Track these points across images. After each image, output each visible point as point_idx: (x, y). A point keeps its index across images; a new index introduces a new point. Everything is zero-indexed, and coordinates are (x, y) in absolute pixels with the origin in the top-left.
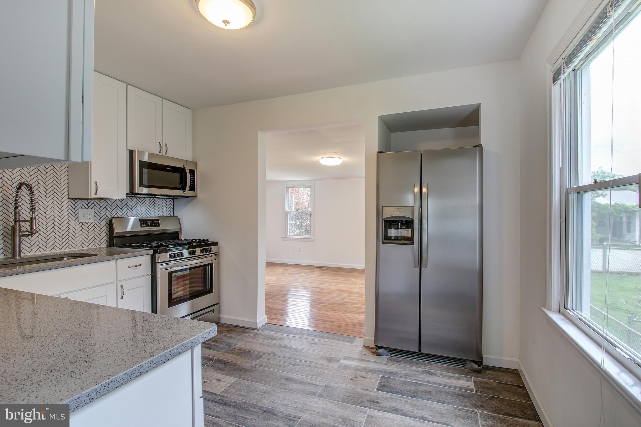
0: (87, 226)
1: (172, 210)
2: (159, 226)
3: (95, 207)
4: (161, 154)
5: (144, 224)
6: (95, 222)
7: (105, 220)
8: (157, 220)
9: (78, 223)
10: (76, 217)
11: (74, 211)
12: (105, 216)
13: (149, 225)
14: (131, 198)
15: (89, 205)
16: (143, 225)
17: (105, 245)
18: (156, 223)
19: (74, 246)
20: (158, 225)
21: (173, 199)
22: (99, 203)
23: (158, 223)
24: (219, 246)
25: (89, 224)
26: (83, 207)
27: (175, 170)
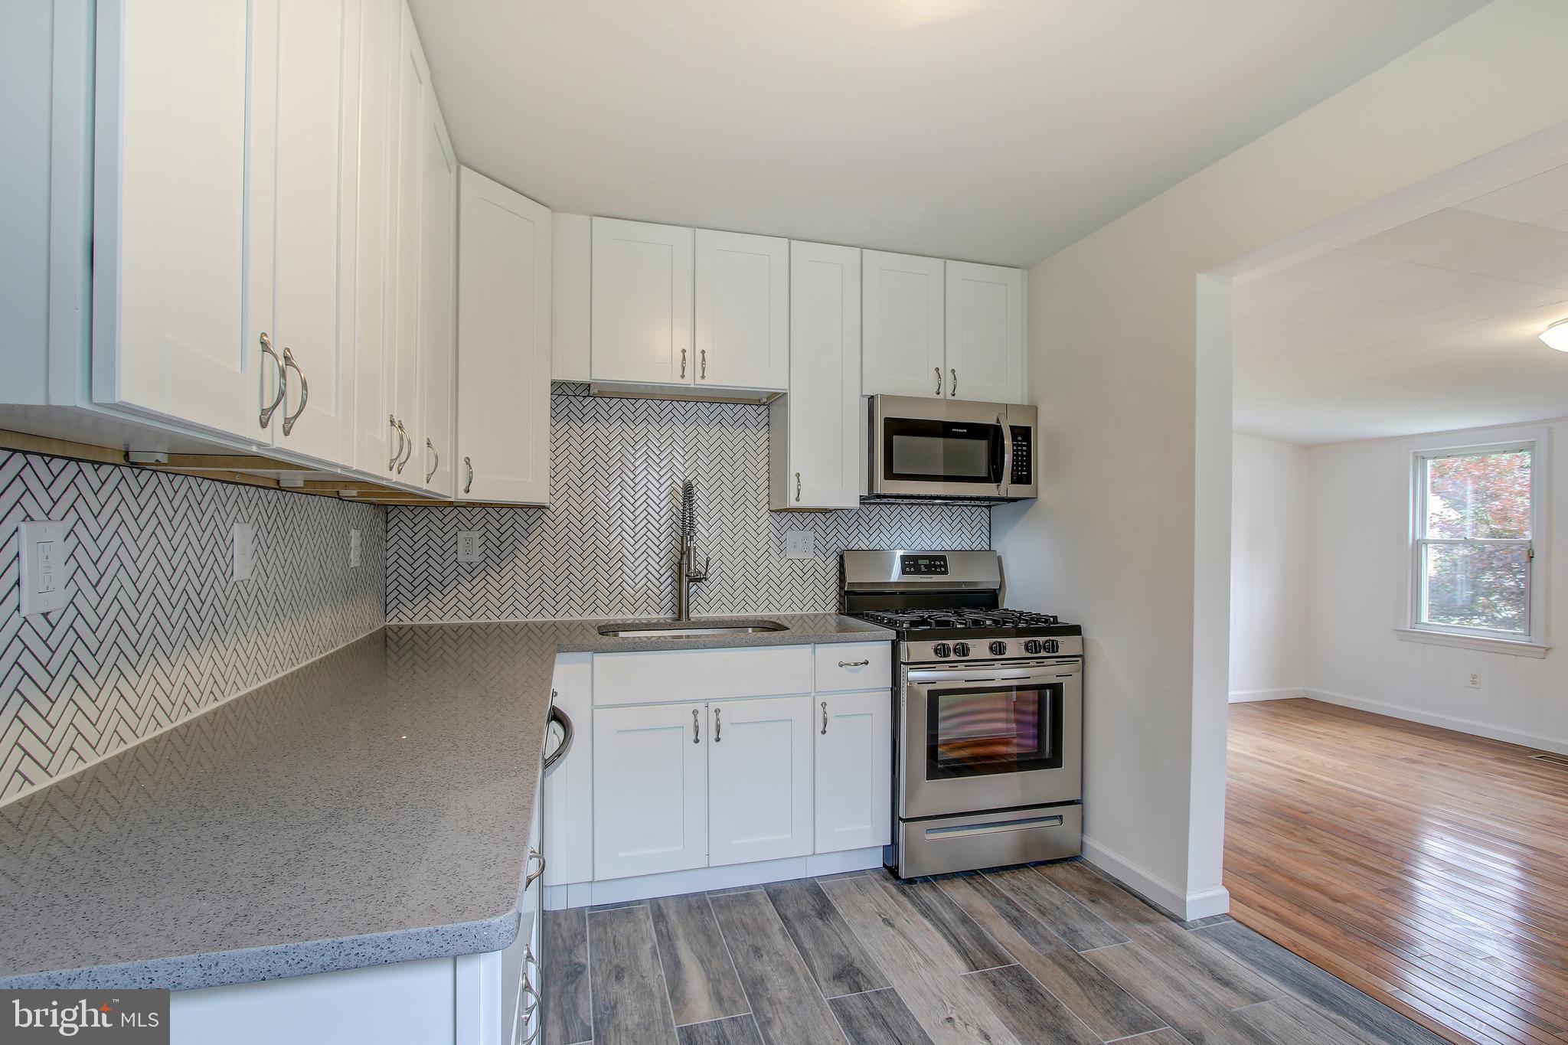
0: (802, 567)
1: (988, 534)
2: (946, 572)
3: (816, 527)
4: (941, 396)
5: (910, 566)
6: (816, 558)
7: (835, 554)
8: (943, 558)
9: (784, 560)
10: (782, 547)
11: (779, 535)
12: (835, 546)
13: (923, 569)
14: (889, 506)
15: (805, 523)
16: (908, 569)
17: (835, 608)
18: (940, 566)
19: (778, 606)
20: (943, 569)
21: (989, 507)
22: (824, 520)
23: (945, 566)
24: (1083, 638)
25: (805, 563)
26: (793, 527)
27: (975, 431)
